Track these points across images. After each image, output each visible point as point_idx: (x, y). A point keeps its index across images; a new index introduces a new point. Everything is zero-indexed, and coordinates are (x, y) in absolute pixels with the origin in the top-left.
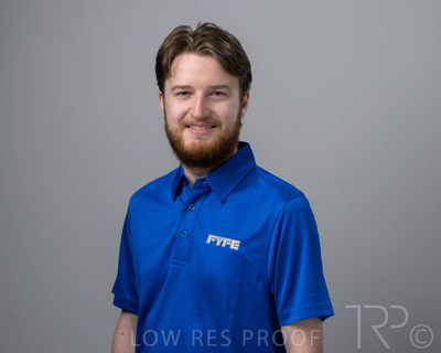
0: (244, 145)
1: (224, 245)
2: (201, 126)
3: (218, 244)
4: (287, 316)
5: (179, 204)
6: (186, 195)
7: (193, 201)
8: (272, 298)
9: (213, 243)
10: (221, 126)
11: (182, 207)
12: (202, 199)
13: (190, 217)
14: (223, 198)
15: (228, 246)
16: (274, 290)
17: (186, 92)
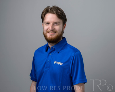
0: (64, 38)
1: (58, 64)
2: (52, 32)
3: (57, 64)
4: (75, 82)
5: (47, 53)
6: (49, 51)
7: (51, 52)
8: (71, 78)
9: (56, 64)
10: (57, 32)
11: (48, 54)
12: (53, 52)
13: (50, 57)
14: (58, 52)
15: (59, 64)
16: (72, 76)
17: (48, 23)
